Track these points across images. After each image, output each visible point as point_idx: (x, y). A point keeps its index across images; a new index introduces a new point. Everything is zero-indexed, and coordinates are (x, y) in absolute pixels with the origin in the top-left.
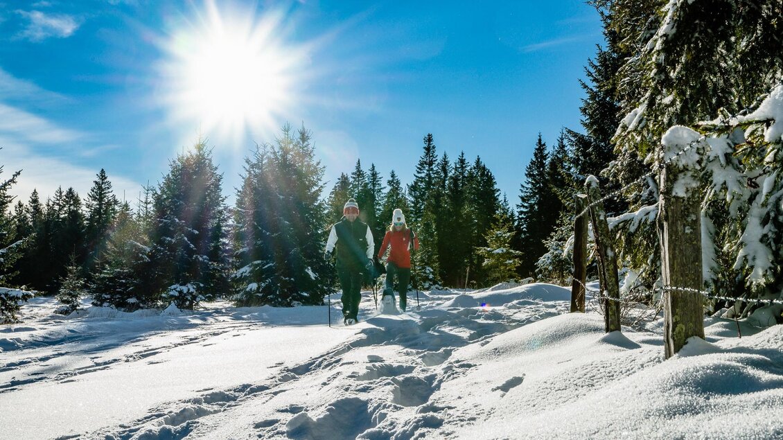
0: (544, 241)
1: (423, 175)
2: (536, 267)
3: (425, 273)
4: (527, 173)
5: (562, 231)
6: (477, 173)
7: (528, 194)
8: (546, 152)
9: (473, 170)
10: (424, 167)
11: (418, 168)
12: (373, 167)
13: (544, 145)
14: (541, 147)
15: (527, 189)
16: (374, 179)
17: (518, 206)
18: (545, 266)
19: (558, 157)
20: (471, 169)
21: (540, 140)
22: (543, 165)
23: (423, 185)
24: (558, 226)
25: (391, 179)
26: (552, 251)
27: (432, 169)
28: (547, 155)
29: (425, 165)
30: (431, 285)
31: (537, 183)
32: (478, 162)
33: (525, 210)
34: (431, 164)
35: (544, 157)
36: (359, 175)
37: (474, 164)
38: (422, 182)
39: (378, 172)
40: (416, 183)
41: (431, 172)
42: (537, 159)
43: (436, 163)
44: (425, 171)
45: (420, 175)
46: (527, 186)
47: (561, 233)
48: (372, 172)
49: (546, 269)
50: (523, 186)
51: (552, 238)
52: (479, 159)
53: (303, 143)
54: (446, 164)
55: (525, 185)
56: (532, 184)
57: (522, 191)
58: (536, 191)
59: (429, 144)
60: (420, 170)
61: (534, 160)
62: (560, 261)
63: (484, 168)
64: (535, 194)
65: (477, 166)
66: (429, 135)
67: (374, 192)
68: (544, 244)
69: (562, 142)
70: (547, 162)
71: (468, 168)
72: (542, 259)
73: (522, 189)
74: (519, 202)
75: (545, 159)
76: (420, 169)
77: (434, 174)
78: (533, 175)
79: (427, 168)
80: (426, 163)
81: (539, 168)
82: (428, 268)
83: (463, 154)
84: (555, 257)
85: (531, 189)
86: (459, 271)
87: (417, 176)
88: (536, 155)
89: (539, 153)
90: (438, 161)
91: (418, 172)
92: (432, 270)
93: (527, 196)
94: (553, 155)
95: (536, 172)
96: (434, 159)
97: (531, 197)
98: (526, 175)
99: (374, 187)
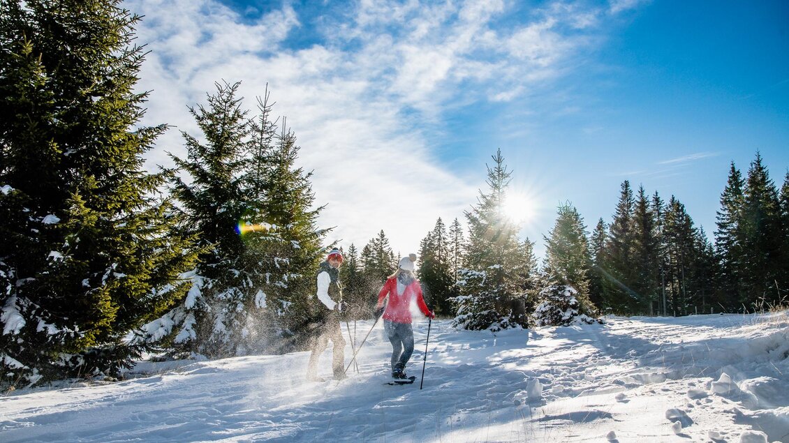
3: (562, 296)
8: (741, 179)
13: (738, 172)
14: (735, 176)
15: (724, 215)
17: (715, 233)
21: (733, 168)
30: (576, 315)
33: (723, 236)
46: (724, 213)
50: (719, 214)
57: (718, 218)
59: (626, 189)
61: (729, 186)
63: (678, 204)
66: (626, 182)
69: (759, 165)
73: (718, 216)
74: (717, 229)
82: (568, 288)
83: (657, 193)
86: (651, 296)
88: (730, 182)
92: (575, 292)
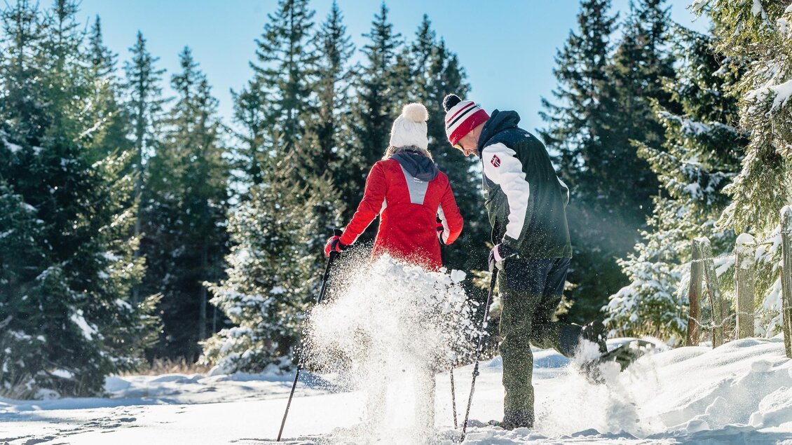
0: (621, 262)
1: (274, 66)
2: (606, 315)
4: (558, 68)
5: (659, 241)
6: (422, 63)
7: (561, 125)
9: (411, 55)
10: (278, 44)
11: (262, 46)
12: (141, 41)
16: (143, 75)
18: (623, 314)
19: (641, 30)
20: (406, 52)
22: (600, 47)
23: (274, 94)
24: (650, 229)
25: (181, 71)
26: (637, 282)
27: (298, 51)
28: (613, 20)
29: (280, 38)
31: (585, 94)
32: (424, 32)
34: (295, 35)
35: (606, 28)
36: (97, 62)
37: (412, 39)
38: (272, 83)
39: (153, 56)
40: (255, 87)
41: (296, 58)
42: (586, 32)
43: (312, 32)
44: (282, 56)
45: (265, 66)
47: (656, 244)
48: (137, 56)
49: (625, 319)
51: (637, 254)
52: (426, 26)
53: (61, 21)
54: (336, 36)
55: (553, 100)
56: (573, 97)
58: (582, 117)
60: (266, 51)
62: (653, 304)
64: (579, 124)
65: (423, 44)
67: (142, 109)
68: (621, 268)
70: (614, 40)
71: (397, 50)
72: (615, 298)
75: (608, 32)
76: (268, 49)
77: (306, 61)
78: (576, 76)
79: (285, 47)
80: (283, 32)
81: (589, 54)
84: (645, 294)
85: (568, 111)
87: (257, 69)
89: (593, 15)
90: (318, 27)
91: (262, 57)
93: (556, 132)
94: (628, 25)
95: (581, 67)
96: (306, 22)
97: (567, 133)
98: (556, 73)
99: (143, 95)
